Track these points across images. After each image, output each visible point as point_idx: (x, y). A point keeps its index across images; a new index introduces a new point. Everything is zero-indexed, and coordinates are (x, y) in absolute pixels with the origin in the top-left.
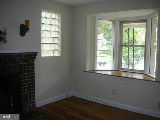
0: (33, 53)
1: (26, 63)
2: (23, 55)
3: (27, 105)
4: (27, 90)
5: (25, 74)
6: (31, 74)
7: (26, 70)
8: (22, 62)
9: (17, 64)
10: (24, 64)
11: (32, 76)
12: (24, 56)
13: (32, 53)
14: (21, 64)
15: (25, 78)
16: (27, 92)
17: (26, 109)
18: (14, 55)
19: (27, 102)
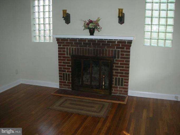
0: (127, 41)
1: (120, 50)
2: (116, 41)
3: (118, 89)
4: (119, 75)
5: (118, 59)
6: (125, 61)
7: (120, 56)
8: (115, 48)
9: (111, 49)
10: (118, 51)
11: (126, 63)
12: (116, 43)
13: (125, 41)
14: (115, 49)
15: (118, 64)
16: (119, 77)
17: (117, 92)
18: (106, 40)
19: (118, 86)
